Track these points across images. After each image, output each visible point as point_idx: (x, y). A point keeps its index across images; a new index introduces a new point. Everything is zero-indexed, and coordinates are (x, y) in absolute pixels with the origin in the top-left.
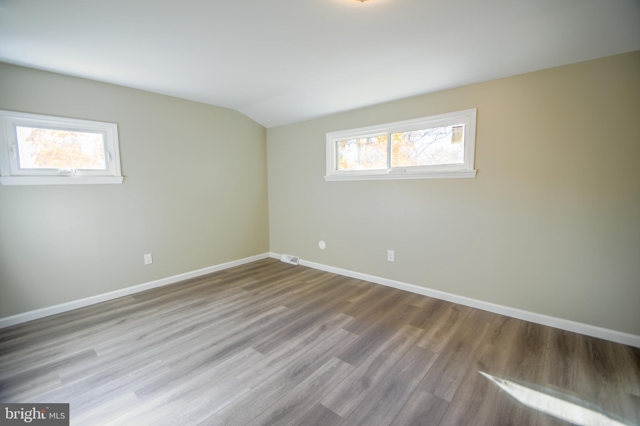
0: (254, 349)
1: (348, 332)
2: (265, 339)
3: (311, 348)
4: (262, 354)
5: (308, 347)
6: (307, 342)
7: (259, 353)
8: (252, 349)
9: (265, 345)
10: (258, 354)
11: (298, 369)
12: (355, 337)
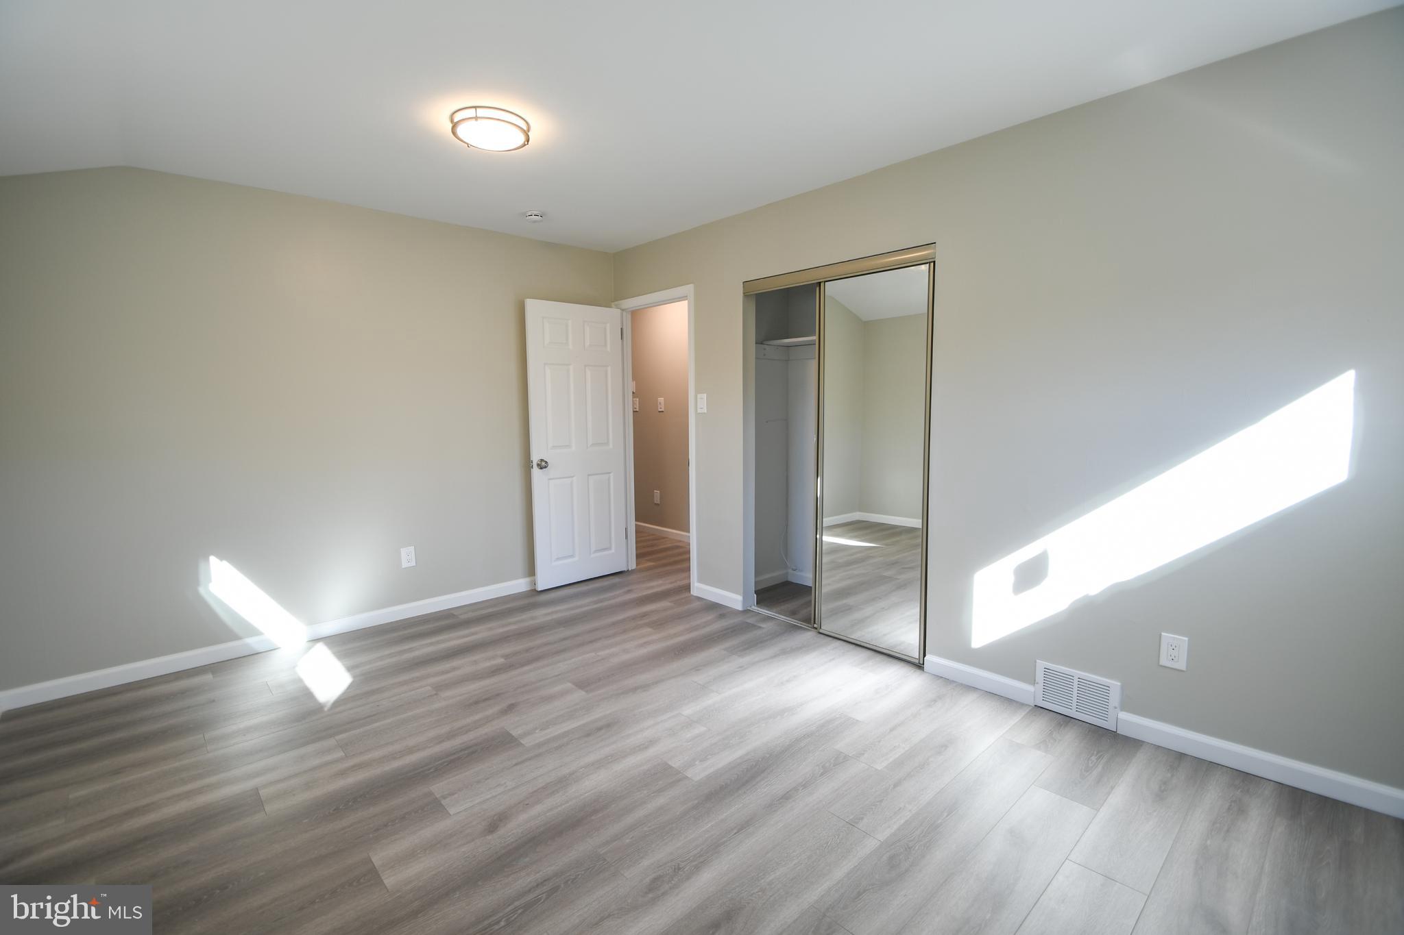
0: (687, 777)
1: (443, 802)
2: (661, 800)
3: (561, 766)
4: (667, 764)
5: (565, 771)
6: (563, 782)
7: (673, 766)
8: (689, 776)
9: (661, 782)
10: (676, 763)
11: (603, 731)
12: (438, 788)
